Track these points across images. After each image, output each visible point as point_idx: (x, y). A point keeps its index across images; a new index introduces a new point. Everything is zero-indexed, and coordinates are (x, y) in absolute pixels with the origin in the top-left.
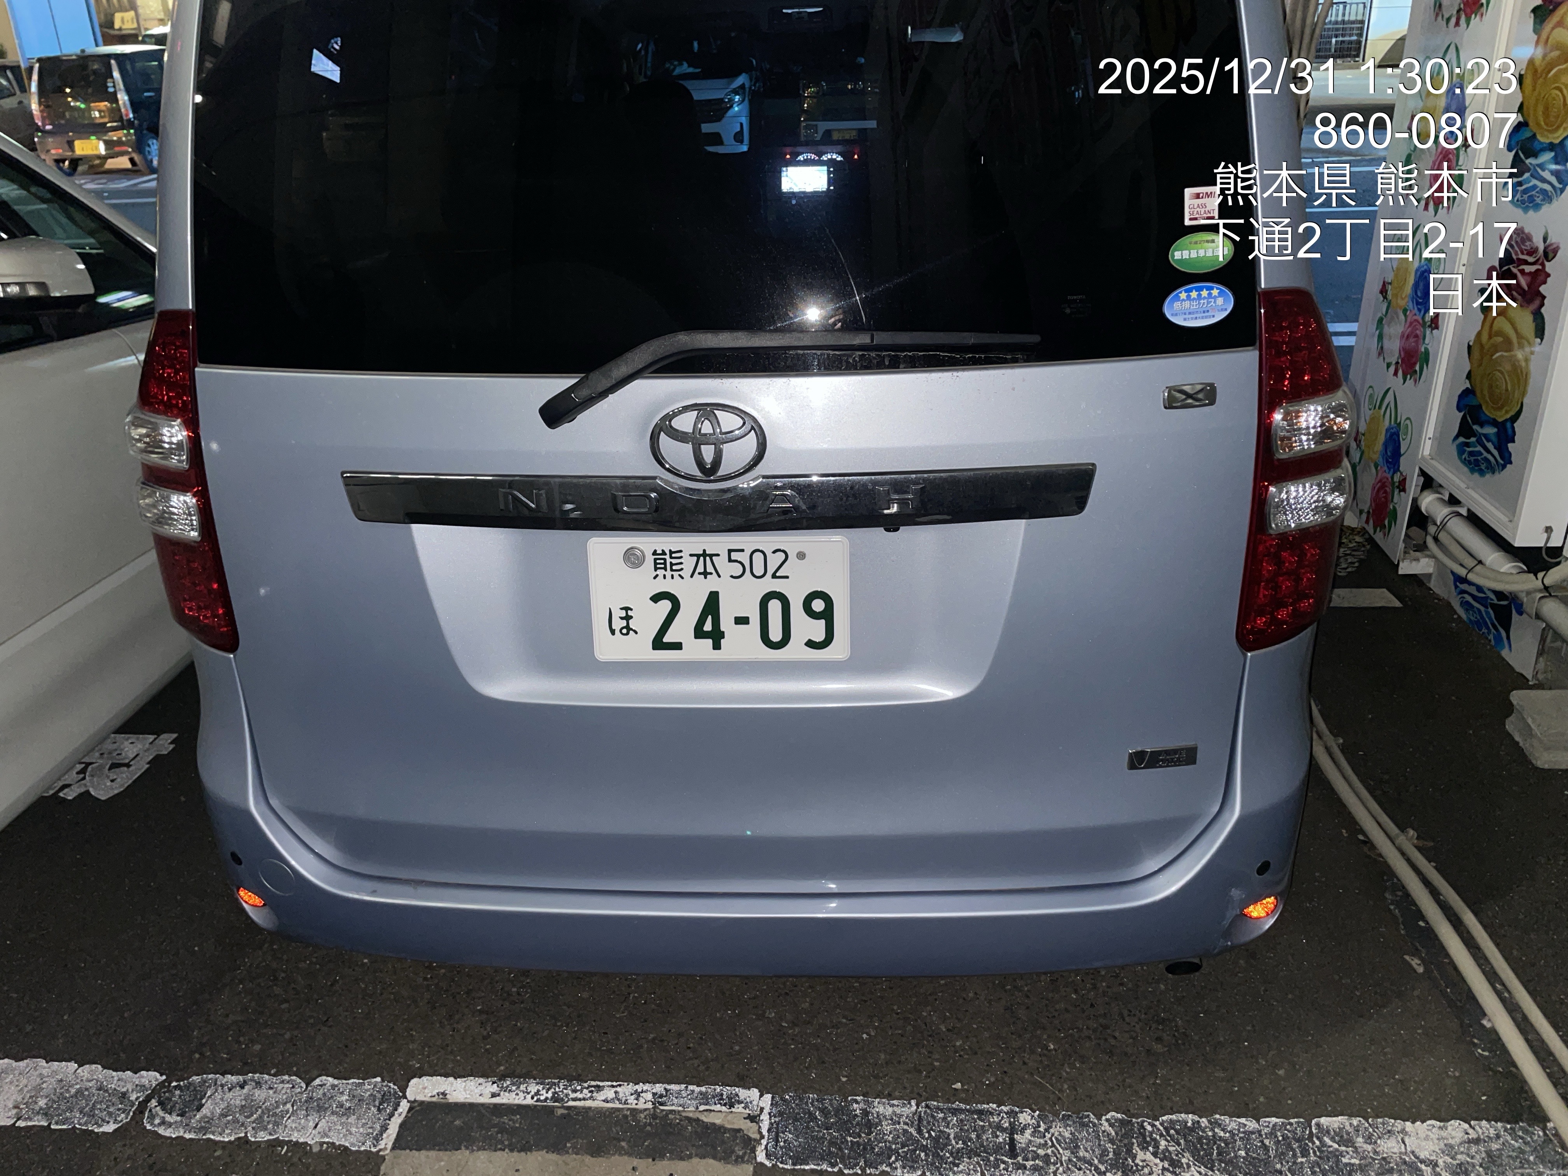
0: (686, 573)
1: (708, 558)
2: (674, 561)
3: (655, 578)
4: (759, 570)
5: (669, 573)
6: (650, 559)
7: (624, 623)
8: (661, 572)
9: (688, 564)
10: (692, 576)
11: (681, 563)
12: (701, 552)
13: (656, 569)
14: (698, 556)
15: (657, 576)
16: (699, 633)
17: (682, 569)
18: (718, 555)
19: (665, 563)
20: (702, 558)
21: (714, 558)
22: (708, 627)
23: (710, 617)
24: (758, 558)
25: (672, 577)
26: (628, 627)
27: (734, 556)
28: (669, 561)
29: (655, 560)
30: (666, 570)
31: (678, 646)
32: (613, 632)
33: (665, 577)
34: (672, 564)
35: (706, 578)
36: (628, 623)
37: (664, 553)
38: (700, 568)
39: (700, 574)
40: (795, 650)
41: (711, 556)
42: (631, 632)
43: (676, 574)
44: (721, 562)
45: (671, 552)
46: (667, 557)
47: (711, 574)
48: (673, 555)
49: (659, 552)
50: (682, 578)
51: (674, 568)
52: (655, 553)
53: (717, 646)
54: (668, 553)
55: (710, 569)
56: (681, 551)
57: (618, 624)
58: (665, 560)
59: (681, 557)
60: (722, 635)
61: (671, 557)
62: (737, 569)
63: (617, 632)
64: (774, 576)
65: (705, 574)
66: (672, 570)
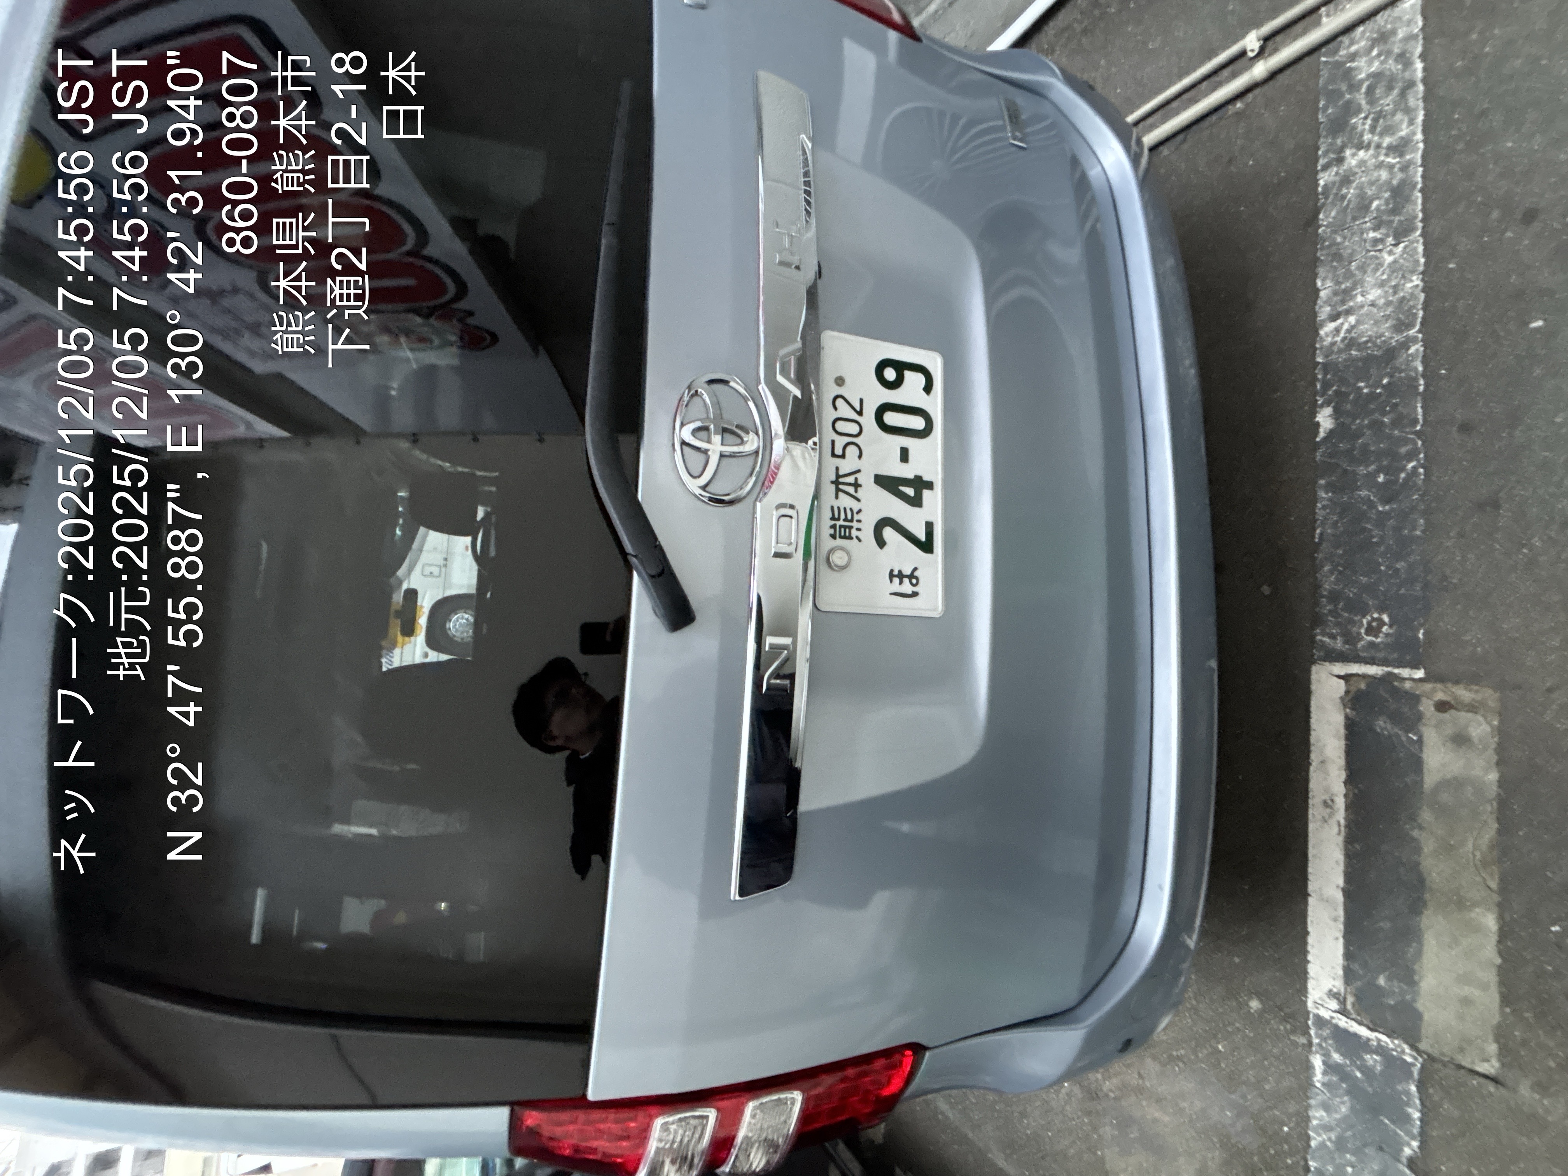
0: (856, 506)
1: (841, 480)
2: (843, 516)
3: (859, 540)
4: (853, 429)
5: (855, 524)
6: (839, 542)
7: (906, 580)
8: (854, 533)
9: (845, 501)
10: (858, 500)
11: (845, 509)
12: (833, 487)
13: (850, 538)
14: (838, 490)
15: (857, 538)
16: (916, 502)
17: (851, 510)
18: (837, 469)
19: (845, 527)
20: (841, 487)
21: (841, 473)
22: (910, 491)
23: (901, 488)
24: (841, 426)
25: (859, 521)
26: (911, 576)
27: (838, 451)
28: (841, 522)
29: (841, 537)
30: (851, 528)
31: (929, 526)
32: (915, 594)
33: (859, 529)
34: (846, 520)
35: (860, 486)
36: (907, 576)
37: (833, 527)
38: (851, 490)
39: (856, 491)
40: (934, 404)
41: (838, 476)
42: (916, 574)
43: (856, 517)
44: (846, 466)
45: (833, 518)
46: (838, 523)
47: (856, 479)
48: (836, 516)
49: (832, 531)
50: (859, 511)
51: (849, 517)
52: (833, 536)
53: (930, 485)
54: (833, 522)
55: (850, 480)
56: (832, 508)
57: (907, 588)
58: (841, 526)
59: (839, 508)
60: (918, 478)
61: (839, 519)
62: (852, 451)
63: (915, 589)
64: (860, 413)
65: (856, 485)
66: (852, 521)
